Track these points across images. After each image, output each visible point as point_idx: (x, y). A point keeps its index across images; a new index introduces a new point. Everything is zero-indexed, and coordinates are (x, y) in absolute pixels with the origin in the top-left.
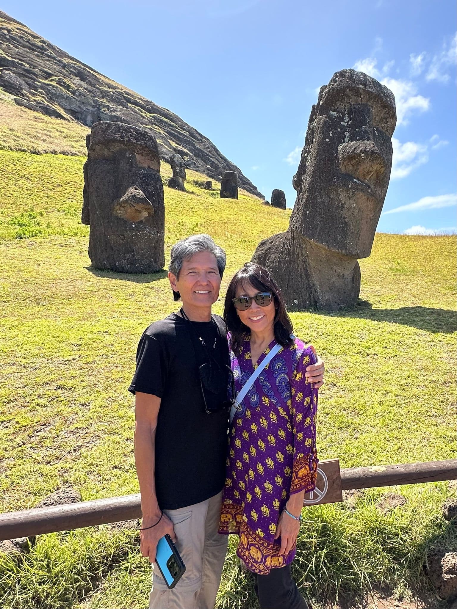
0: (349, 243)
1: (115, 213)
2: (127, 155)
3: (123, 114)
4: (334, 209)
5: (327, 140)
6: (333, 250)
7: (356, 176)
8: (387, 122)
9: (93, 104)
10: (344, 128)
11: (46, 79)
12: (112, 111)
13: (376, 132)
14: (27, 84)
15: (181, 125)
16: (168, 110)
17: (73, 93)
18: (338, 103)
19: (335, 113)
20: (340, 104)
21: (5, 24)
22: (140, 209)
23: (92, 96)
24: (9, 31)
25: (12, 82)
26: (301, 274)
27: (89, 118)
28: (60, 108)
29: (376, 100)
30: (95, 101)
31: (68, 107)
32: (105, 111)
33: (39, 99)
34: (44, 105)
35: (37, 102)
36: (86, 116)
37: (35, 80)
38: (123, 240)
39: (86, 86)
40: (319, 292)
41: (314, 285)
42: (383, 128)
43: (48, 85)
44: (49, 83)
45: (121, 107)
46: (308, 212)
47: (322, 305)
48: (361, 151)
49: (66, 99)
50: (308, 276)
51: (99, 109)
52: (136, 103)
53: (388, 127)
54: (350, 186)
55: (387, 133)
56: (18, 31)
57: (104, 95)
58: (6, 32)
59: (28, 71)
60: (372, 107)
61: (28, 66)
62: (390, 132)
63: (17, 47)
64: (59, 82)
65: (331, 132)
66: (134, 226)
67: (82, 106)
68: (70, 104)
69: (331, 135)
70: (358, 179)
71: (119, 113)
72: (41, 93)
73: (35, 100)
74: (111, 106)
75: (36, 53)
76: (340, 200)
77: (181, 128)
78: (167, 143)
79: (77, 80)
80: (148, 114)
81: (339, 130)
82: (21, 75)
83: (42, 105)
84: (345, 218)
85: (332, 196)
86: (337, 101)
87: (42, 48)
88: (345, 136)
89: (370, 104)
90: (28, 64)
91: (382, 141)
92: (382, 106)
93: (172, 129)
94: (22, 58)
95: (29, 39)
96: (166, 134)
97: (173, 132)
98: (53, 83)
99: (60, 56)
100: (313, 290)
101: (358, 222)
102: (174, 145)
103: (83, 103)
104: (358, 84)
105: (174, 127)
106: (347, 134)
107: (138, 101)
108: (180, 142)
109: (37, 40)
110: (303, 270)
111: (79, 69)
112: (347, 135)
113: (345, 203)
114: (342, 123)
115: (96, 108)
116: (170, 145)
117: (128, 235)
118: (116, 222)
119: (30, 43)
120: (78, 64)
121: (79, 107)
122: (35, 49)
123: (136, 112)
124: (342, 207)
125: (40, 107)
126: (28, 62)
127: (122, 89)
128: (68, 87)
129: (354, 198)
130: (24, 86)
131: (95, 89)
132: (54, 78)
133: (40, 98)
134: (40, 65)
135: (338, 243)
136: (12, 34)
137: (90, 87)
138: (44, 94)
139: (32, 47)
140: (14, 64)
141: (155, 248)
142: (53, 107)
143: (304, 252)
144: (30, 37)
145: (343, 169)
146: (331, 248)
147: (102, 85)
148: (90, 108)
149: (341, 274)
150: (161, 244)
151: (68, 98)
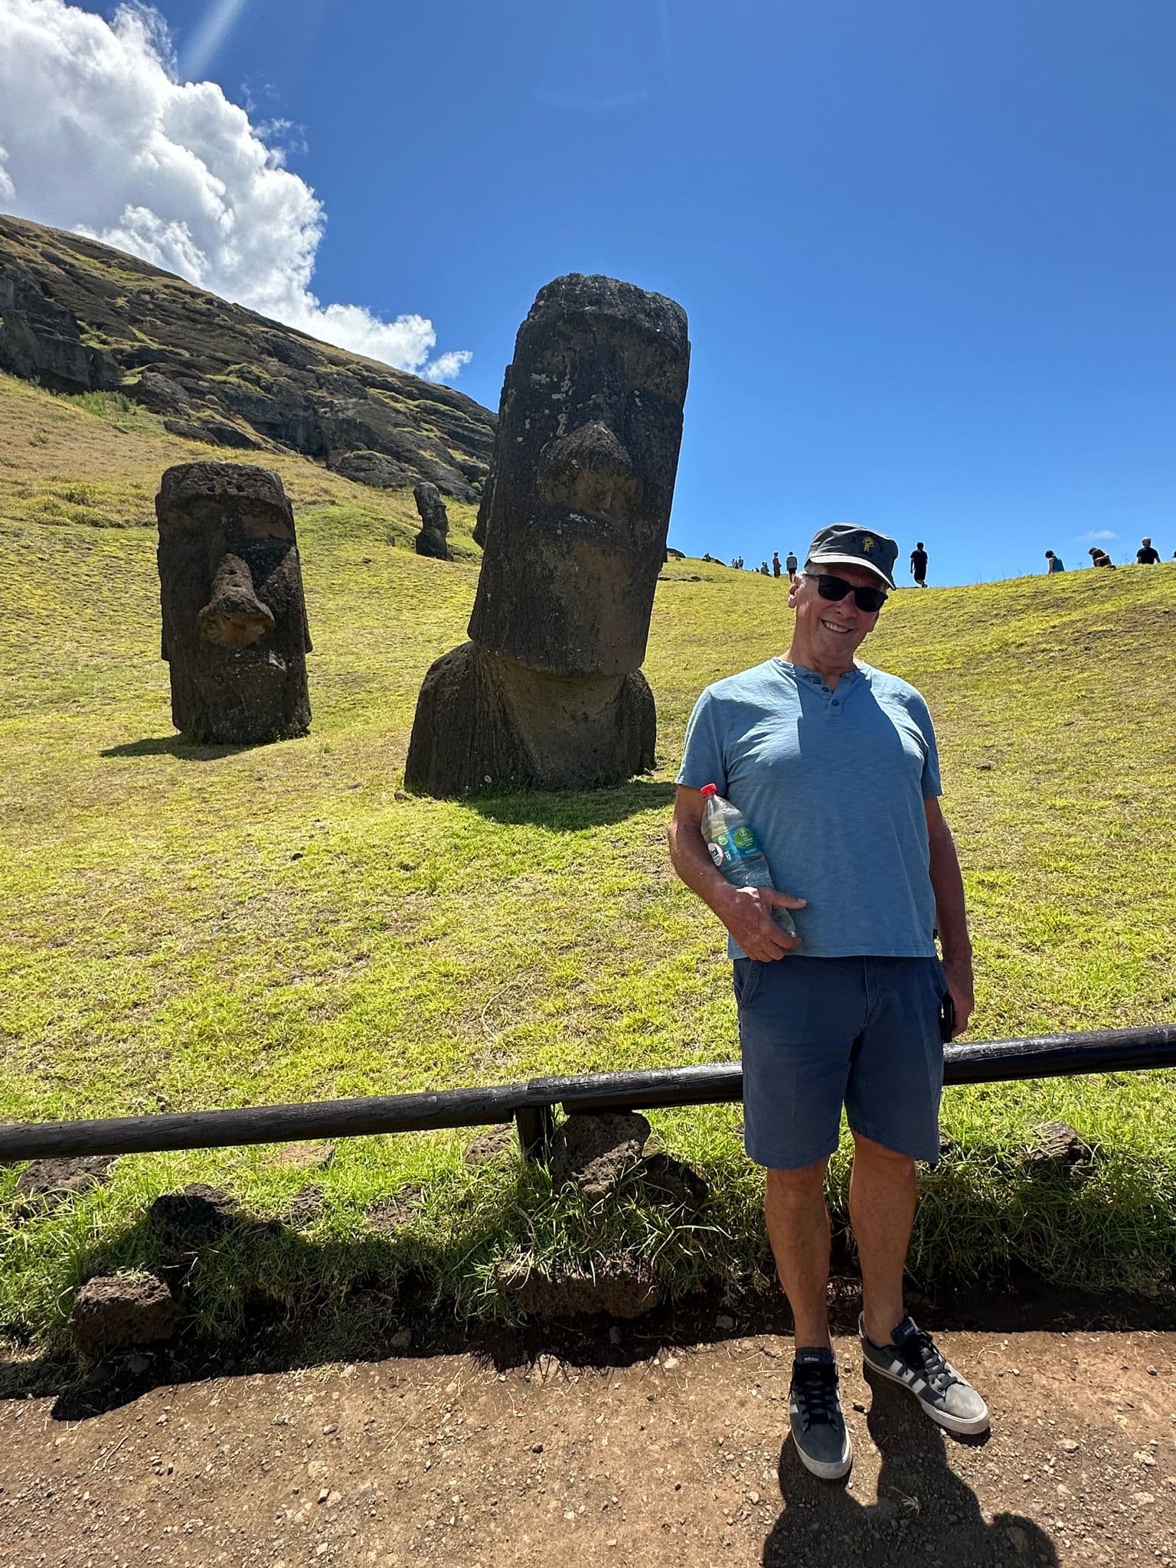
0: (574, 650)
1: (203, 634)
2: (224, 520)
3: (359, 412)
4: (534, 584)
5: (520, 439)
6: (538, 669)
7: (578, 507)
8: (665, 372)
9: (304, 403)
10: (556, 407)
11: (219, 371)
12: (338, 411)
13: (637, 400)
14: (186, 388)
15: (475, 414)
16: (447, 388)
17: (267, 389)
18: (548, 354)
19: (544, 376)
20: (553, 355)
21: (144, 283)
22: (240, 623)
23: (300, 389)
24: (151, 294)
25: (158, 391)
26: (495, 723)
27: (301, 433)
28: (245, 424)
29: (627, 331)
30: (307, 398)
31: (261, 419)
32: (325, 413)
33: (206, 414)
34: (214, 423)
35: (206, 422)
36: (295, 430)
37: (200, 378)
38: (220, 684)
39: (289, 372)
40: (535, 755)
41: (522, 741)
42: (658, 388)
43: (225, 382)
44: (224, 378)
45: (354, 400)
46: (489, 596)
47: (542, 781)
48: (570, 454)
49: (256, 403)
50: (506, 722)
51: (316, 412)
52: (386, 386)
53: (669, 382)
54: (559, 532)
55: (670, 396)
56: (166, 291)
57: (322, 381)
58: (147, 297)
59: (187, 365)
60: (622, 347)
61: (187, 355)
62: (678, 391)
63: (168, 324)
64: (241, 375)
65: (528, 421)
66: (237, 655)
67: (286, 412)
68: (264, 412)
69: (528, 427)
70: (581, 513)
71: (350, 413)
72: (211, 401)
73: (199, 418)
74: (336, 402)
75: (199, 326)
76: (545, 563)
77: (475, 420)
78: (447, 456)
79: (274, 363)
80: (410, 402)
81: (547, 412)
82: (175, 375)
83: (211, 426)
84: (559, 599)
85: (528, 557)
86: (544, 350)
87: (209, 314)
88: (558, 423)
89: (614, 341)
90: (186, 349)
91: (652, 418)
92: (643, 341)
93: (456, 426)
94: (177, 342)
95: (186, 302)
96: (446, 437)
97: (459, 430)
98: (233, 379)
99: (240, 322)
100: (521, 753)
101: (591, 603)
102: (459, 456)
103: (287, 405)
104: (583, 305)
105: (459, 419)
106: (562, 418)
107: (390, 380)
108: (474, 447)
109: (199, 301)
110: (497, 714)
111: (275, 339)
112: (562, 421)
113: (556, 568)
114: (555, 397)
115: (311, 411)
116: (451, 461)
117: (228, 674)
118: (206, 650)
119: (187, 310)
120: (274, 332)
121: (281, 414)
122: (198, 317)
123: (384, 404)
124: (550, 577)
125: (209, 430)
126: (188, 345)
127: (358, 363)
128: (257, 381)
129: (574, 553)
130: (182, 395)
131: (305, 373)
132: (232, 367)
133: (208, 412)
134: (208, 347)
135: (547, 654)
136: (157, 299)
137: (295, 372)
138: (216, 404)
139: (193, 316)
140: (161, 356)
141: (285, 691)
142: (232, 424)
143: (494, 677)
144: (188, 298)
145: (548, 496)
146: (534, 666)
147: (321, 363)
148: (301, 413)
149: (580, 713)
150: (298, 681)
151: (260, 401)
